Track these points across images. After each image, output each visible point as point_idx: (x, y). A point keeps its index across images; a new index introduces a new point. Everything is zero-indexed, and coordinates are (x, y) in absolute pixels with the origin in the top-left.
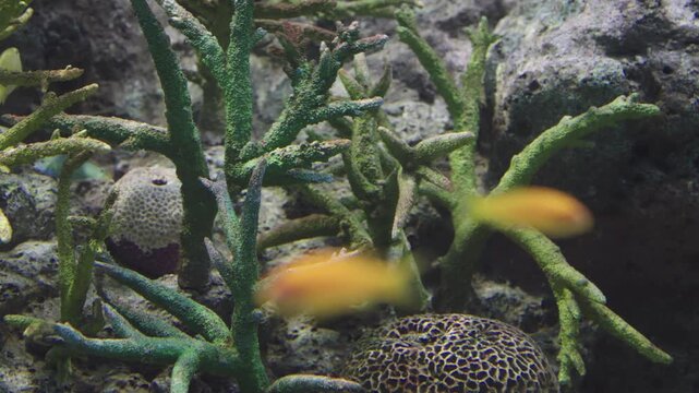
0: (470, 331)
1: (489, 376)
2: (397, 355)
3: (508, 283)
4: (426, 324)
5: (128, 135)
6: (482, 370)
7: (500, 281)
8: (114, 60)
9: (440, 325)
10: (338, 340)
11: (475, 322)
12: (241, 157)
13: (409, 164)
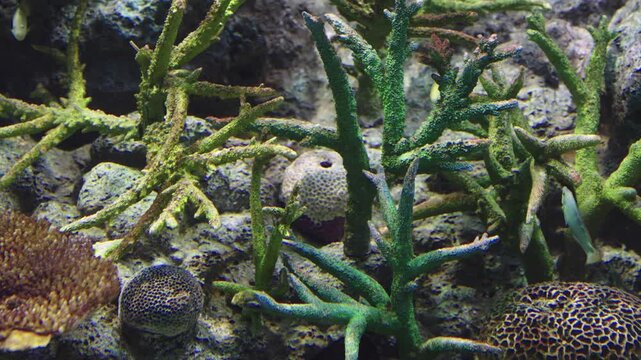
0: (593, 299)
1: (610, 340)
2: (529, 319)
3: (624, 247)
4: (554, 292)
5: (305, 134)
6: (604, 335)
7: (617, 246)
8: (283, 51)
9: (567, 293)
10: (475, 296)
11: (598, 291)
12: (395, 150)
13: (541, 157)
